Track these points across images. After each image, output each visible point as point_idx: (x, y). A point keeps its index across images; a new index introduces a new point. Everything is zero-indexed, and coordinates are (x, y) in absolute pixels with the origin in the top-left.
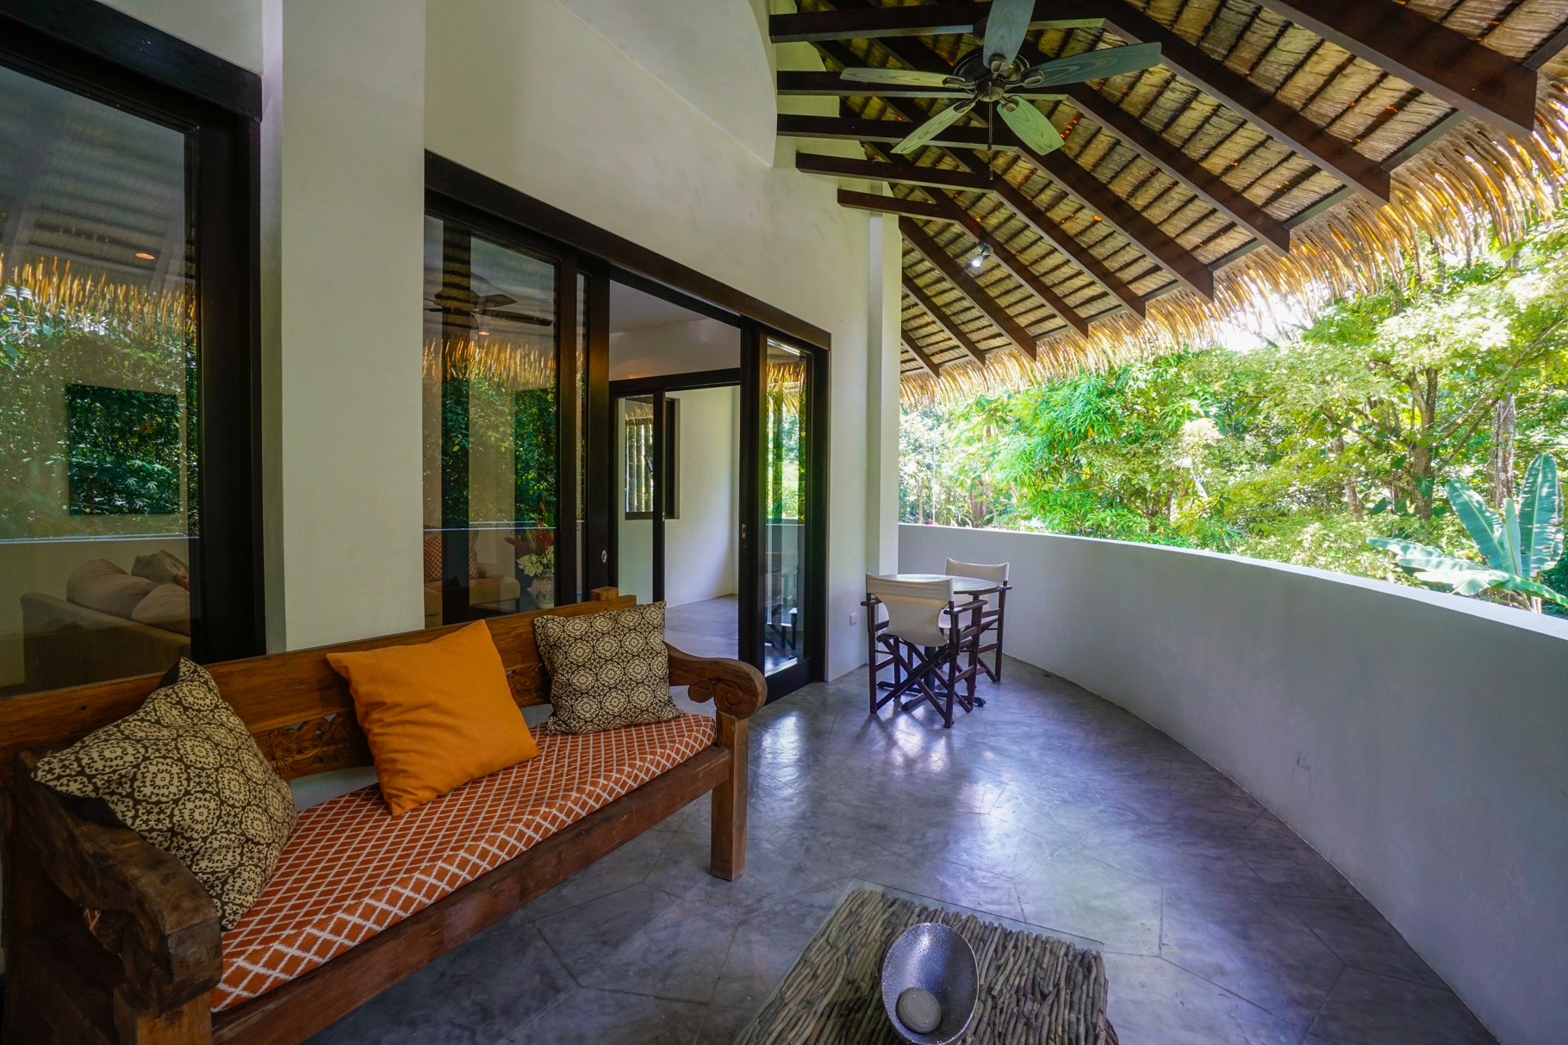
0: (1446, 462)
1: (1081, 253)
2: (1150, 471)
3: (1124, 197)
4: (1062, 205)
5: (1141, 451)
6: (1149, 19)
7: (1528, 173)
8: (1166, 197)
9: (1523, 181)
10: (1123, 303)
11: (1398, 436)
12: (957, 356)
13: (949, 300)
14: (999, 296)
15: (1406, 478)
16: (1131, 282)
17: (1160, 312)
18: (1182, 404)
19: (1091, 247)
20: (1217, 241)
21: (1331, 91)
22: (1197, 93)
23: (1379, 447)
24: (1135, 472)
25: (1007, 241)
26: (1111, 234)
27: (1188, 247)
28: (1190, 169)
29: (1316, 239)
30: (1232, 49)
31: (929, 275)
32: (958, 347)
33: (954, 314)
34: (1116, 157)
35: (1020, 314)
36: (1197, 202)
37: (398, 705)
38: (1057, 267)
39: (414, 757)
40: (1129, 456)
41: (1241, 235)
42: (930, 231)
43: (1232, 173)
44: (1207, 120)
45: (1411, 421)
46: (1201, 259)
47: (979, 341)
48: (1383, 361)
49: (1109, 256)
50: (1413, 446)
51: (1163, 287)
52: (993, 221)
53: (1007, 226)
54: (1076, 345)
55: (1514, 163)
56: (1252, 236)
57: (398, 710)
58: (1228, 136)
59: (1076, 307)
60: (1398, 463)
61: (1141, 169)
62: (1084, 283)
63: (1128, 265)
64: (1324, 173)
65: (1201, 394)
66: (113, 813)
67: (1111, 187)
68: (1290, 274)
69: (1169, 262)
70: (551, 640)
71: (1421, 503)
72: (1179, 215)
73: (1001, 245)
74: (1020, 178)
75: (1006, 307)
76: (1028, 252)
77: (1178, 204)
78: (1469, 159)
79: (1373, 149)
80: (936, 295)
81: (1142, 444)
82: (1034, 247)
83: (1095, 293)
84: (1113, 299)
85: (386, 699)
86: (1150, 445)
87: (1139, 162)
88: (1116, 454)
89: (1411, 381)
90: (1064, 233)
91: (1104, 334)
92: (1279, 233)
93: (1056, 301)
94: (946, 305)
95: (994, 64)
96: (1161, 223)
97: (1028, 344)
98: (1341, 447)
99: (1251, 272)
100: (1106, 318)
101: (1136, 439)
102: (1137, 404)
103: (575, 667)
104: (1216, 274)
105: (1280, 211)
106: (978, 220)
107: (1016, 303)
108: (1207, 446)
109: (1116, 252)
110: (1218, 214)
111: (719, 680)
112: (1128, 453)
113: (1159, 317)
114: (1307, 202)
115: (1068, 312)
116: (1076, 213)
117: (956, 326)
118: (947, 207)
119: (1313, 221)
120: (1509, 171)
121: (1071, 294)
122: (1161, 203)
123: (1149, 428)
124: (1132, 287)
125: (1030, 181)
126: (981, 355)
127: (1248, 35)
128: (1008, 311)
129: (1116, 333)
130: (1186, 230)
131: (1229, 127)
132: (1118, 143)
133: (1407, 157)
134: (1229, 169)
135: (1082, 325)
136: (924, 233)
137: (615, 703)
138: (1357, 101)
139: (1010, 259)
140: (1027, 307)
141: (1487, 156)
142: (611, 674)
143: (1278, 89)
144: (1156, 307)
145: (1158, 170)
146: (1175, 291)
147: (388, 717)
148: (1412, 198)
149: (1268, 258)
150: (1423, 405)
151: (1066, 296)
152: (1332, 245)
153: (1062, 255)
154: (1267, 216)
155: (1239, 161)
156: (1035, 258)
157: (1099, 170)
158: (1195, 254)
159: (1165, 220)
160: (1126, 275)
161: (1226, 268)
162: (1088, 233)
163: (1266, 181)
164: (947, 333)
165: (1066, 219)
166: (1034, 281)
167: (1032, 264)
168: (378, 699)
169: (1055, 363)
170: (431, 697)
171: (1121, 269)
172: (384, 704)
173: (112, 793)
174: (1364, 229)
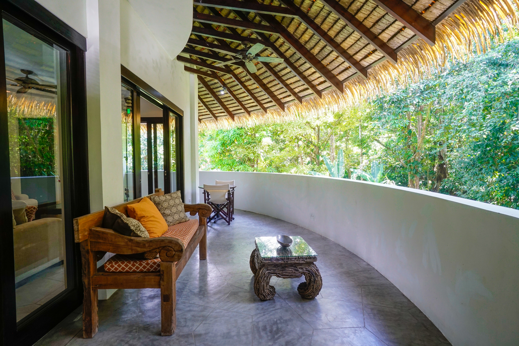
0: (322, 151)
1: (252, 94)
2: (253, 153)
3: (266, 83)
4: (249, 82)
5: (251, 147)
6: (279, 50)
7: (342, 100)
8: (276, 86)
9: (342, 101)
10: (261, 108)
11: (312, 143)
12: (208, 117)
13: (208, 100)
14: (225, 102)
15: (314, 155)
16: (264, 104)
17: (270, 112)
18: (262, 133)
19: (255, 93)
20: (287, 98)
21: (313, 75)
22: (287, 67)
23: (308, 146)
24: (249, 153)
25: (231, 87)
26: (261, 91)
27: (279, 98)
28: (283, 82)
29: (307, 102)
30: (295, 62)
31: (203, 92)
32: (209, 114)
33: (209, 105)
34: (265, 74)
35: (231, 107)
36: (283, 89)
37: (147, 216)
38: (244, 97)
39: (154, 229)
40: (247, 148)
41: (292, 97)
42: (206, 80)
43: (292, 85)
44: (288, 73)
45: (314, 139)
46: (282, 101)
47: (216, 114)
48: (308, 123)
49: (259, 96)
50: (315, 146)
51: (272, 106)
52: (228, 81)
53: (232, 83)
54: (246, 117)
55: (340, 97)
56: (294, 99)
57: (147, 218)
58: (292, 77)
59: (248, 108)
60: (312, 150)
61: (271, 78)
62: (251, 102)
63: (264, 99)
64: (310, 90)
65: (266, 130)
66: (137, 234)
67: (263, 80)
68: (301, 108)
69: (275, 101)
70: (157, 202)
71: (317, 162)
72: (278, 91)
73: (229, 88)
74: (238, 72)
75: (227, 105)
76: (237, 91)
77: (279, 88)
78: (334, 94)
79: (319, 88)
80: (204, 98)
81: (251, 145)
82: (239, 90)
83: (253, 105)
84: (259, 107)
85: (145, 215)
86: (253, 145)
87: (271, 77)
88: (243, 148)
89: (314, 129)
90: (248, 88)
91: (254, 116)
92: (300, 99)
93: (243, 106)
94: (207, 102)
95: (249, 55)
96: (274, 91)
97: (232, 116)
98: (299, 146)
99: (293, 106)
100: (255, 112)
101: (249, 143)
102: (248, 132)
103: (165, 209)
104: (285, 105)
105: (301, 95)
106: (223, 80)
107: (230, 104)
108: (269, 146)
109: (261, 96)
110: (287, 92)
111: (200, 209)
112: (247, 147)
113: (269, 113)
114: (306, 94)
115: (245, 109)
116: (253, 85)
117: (209, 108)
118: (214, 76)
119: (307, 98)
120: (340, 98)
121: (247, 104)
122: (275, 87)
123: (252, 140)
124: (264, 105)
125: (241, 74)
126: (216, 118)
127: (299, 61)
128: (227, 106)
129: (258, 116)
130: (279, 94)
131: (293, 76)
132: (266, 71)
133: (325, 91)
134: (291, 84)
135: (249, 113)
136: (205, 80)
137: (176, 217)
138: (317, 78)
139: (231, 92)
140: (233, 105)
141: (336, 94)
142: (174, 210)
143: (303, 72)
144: (269, 111)
145: (275, 80)
146: (274, 108)
147: (145, 220)
148: (325, 98)
149: (297, 104)
150: (317, 135)
151: (245, 104)
152: (310, 104)
153: (246, 94)
154: (298, 95)
155: (294, 83)
156: (238, 93)
157: (261, 76)
158: (281, 100)
159: (275, 91)
160: (263, 102)
161: (287, 104)
162: (255, 90)
163: (299, 88)
164: (206, 110)
165: (249, 85)
166: (237, 99)
167: (237, 95)
168: (143, 215)
169: (239, 122)
170: (153, 215)
171: (262, 100)
172: (144, 216)
173: (136, 230)
174: (316, 102)
